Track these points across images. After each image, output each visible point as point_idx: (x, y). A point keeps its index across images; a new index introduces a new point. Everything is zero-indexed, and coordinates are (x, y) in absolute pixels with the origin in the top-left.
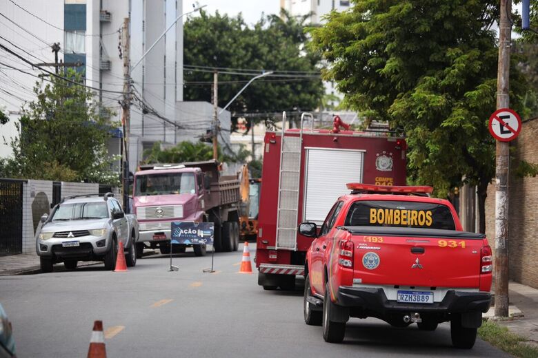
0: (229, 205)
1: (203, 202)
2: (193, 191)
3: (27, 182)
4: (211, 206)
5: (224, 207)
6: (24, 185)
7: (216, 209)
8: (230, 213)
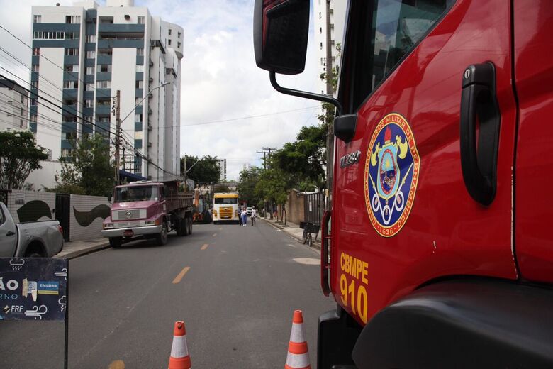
0: (186, 208)
1: (164, 206)
2: (156, 199)
3: (11, 192)
4: (172, 209)
5: (182, 209)
6: (9, 194)
7: (176, 211)
8: (186, 213)
